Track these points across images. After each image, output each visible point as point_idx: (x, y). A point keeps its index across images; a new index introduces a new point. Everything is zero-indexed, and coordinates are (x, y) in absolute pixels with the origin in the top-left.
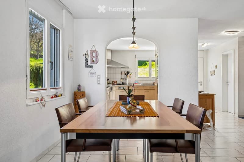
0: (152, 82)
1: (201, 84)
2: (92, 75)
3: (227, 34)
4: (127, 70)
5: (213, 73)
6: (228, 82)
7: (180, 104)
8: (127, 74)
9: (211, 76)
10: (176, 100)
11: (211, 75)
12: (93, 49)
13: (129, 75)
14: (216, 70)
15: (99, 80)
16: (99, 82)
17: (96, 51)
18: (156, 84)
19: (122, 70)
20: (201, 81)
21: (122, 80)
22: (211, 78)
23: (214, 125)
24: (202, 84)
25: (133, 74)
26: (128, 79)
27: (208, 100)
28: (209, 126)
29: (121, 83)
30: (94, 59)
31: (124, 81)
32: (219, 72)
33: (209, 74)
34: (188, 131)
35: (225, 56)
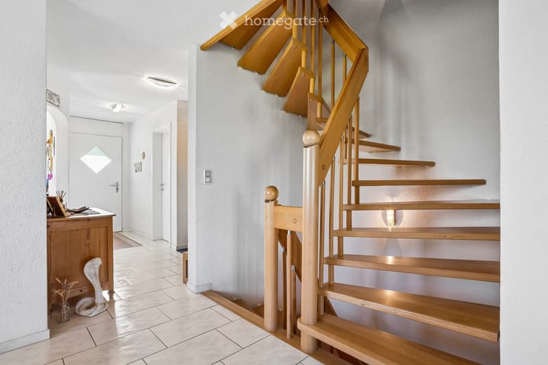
1: (117, 189)
5: (139, 169)
6: (162, 185)
9: (136, 173)
11: (136, 171)
14: (143, 161)
20: (117, 183)
22: (136, 176)
24: (120, 187)
27: (93, 232)
28: (92, 305)
32: (148, 164)
33: (133, 169)
35: (158, 137)
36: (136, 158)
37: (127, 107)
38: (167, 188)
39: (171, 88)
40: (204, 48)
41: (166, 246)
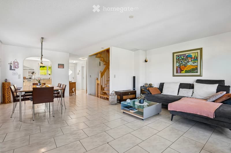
0: (49, 78)
2: (14, 74)
3: (82, 59)
4: (33, 71)
5: (78, 74)
7: (60, 85)
8: (33, 73)
10: (59, 84)
12: (16, 61)
13: (34, 74)
15: (19, 76)
16: (19, 78)
17: (17, 62)
18: (51, 79)
19: (30, 71)
21: (29, 76)
22: (78, 76)
23: (76, 94)
24: (74, 78)
25: (37, 73)
26: (33, 76)
27: (73, 84)
28: (74, 94)
29: (29, 78)
30: (16, 66)
31: (30, 77)
32: (80, 73)
33: (77, 74)
34: (59, 89)
35: (83, 67)
36: (78, 72)
37: (76, 61)
38: (84, 78)
39: (85, 59)
40: (89, 56)
41: (84, 90)
